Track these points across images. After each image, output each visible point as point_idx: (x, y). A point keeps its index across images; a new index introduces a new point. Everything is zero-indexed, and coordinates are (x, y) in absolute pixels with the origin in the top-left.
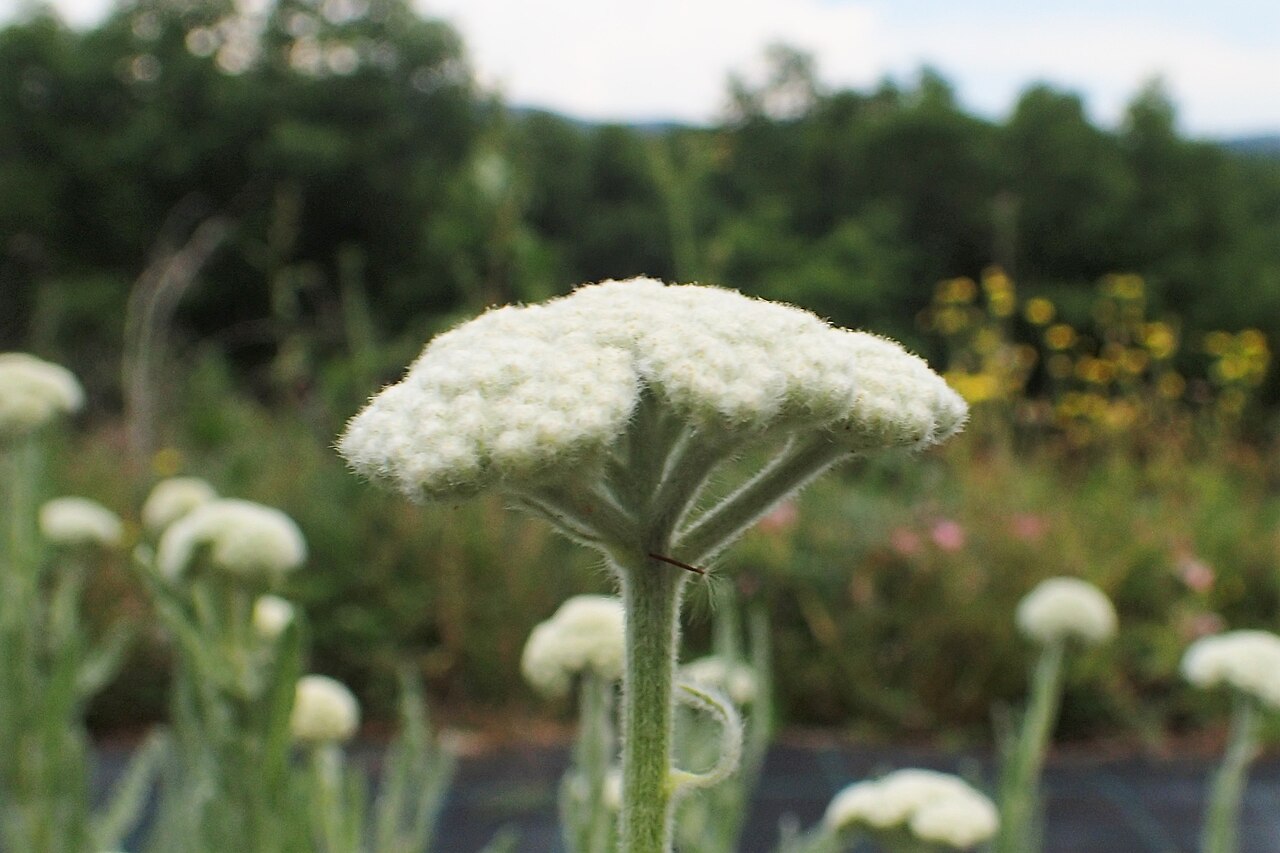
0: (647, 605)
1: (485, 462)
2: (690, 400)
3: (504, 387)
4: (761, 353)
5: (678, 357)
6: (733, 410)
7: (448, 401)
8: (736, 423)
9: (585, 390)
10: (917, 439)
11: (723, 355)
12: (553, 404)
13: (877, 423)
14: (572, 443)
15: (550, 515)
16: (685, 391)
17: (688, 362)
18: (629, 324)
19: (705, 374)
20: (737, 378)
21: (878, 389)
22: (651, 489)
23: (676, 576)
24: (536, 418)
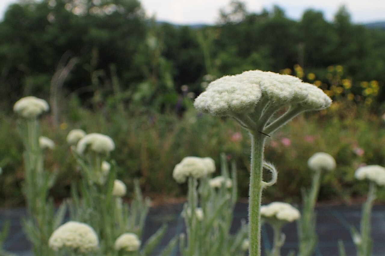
0: (258, 144)
1: (229, 107)
2: (273, 95)
3: (233, 91)
4: (288, 86)
5: (270, 86)
6: (283, 97)
7: (220, 94)
8: (283, 100)
9: (250, 92)
10: (321, 107)
11: (280, 86)
12: (244, 95)
13: (312, 102)
14: (248, 103)
15: (238, 121)
16: (272, 93)
17: (272, 87)
18: (258, 79)
19: (276, 89)
20: (283, 90)
21: (313, 95)
22: (259, 118)
23: (264, 137)
24: (240, 98)
